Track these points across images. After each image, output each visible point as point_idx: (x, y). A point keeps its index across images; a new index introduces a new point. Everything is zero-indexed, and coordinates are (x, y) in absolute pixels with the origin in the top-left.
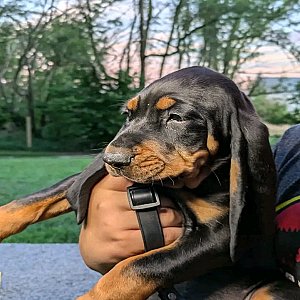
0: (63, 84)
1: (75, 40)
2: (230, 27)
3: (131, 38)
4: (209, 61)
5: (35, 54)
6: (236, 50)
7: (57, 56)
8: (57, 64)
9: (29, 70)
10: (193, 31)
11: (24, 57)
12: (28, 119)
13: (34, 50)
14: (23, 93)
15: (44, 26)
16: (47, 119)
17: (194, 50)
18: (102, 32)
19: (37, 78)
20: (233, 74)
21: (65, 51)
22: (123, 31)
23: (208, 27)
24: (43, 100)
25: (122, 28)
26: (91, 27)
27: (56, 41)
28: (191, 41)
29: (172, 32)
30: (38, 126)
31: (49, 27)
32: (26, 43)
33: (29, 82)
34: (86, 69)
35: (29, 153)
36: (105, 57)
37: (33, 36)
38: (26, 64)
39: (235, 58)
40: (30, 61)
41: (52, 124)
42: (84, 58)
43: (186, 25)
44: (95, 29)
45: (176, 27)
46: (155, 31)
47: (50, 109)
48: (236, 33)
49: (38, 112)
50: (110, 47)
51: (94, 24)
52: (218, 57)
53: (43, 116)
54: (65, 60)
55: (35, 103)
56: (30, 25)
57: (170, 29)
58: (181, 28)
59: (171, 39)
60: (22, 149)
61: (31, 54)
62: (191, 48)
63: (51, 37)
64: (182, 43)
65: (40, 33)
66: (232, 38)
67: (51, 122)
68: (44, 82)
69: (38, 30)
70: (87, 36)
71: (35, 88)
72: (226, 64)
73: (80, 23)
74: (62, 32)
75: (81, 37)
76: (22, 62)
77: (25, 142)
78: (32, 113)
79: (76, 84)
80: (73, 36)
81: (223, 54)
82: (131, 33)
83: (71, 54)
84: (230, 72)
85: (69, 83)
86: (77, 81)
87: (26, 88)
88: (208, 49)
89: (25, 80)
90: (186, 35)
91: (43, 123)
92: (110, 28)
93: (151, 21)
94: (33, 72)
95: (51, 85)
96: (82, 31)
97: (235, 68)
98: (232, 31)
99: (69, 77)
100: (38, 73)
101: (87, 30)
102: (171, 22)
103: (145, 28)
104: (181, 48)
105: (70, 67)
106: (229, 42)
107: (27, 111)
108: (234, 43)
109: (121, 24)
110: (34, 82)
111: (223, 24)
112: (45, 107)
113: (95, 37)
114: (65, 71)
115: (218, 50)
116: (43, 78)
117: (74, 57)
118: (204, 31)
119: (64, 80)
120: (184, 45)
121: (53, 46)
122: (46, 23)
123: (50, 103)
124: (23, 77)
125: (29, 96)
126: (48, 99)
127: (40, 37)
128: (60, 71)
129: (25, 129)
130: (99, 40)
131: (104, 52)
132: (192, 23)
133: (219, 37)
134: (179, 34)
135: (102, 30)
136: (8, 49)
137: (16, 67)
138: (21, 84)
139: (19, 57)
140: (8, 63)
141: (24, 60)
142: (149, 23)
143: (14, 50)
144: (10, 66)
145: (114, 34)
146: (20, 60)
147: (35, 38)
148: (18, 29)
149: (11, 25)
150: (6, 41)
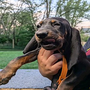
0: (24, 30)
1: (28, 17)
2: (73, 14)
5: (16, 21)
6: (75, 20)
7: (22, 21)
9: (14, 26)
11: (12, 22)
12: (13, 40)
13: (15, 20)
14: (12, 32)
16: (19, 40)
19: (16, 28)
21: (24, 20)
23: (67, 13)
24: (18, 34)
26: (32, 13)
27: (22, 17)
29: (56, 15)
30: (16, 42)
31: (20, 13)
32: (13, 18)
33: (14, 29)
34: (31, 25)
35: (13, 50)
36: (36, 22)
37: (15, 16)
38: (13, 24)
39: (75, 23)
42: (30, 22)
43: (60, 13)
44: (33, 14)
45: (57, 13)
46: (51, 14)
48: (75, 15)
49: (16, 38)
50: (38, 19)
51: (33, 12)
53: (18, 39)
54: (24, 23)
55: (15, 35)
56: (14, 13)
57: (56, 14)
60: (11, 49)
61: (14, 21)
63: (21, 16)
66: (74, 17)
67: (20, 41)
68: (18, 29)
69: (17, 14)
70: (31, 16)
71: (15, 31)
72: (72, 24)
73: (29, 12)
74: (24, 15)
75: (29, 16)
77: (12, 47)
78: (14, 38)
79: (28, 30)
81: (71, 21)
83: (26, 21)
84: (73, 26)
86: (28, 29)
87: (13, 31)
89: (13, 29)
90: (60, 16)
91: (18, 41)
93: (50, 12)
94: (15, 26)
95: (20, 30)
96: (30, 14)
97: (75, 25)
98: (74, 15)
99: (26, 28)
100: (16, 27)
102: (56, 12)
103: (48, 13)
106: (73, 18)
108: (74, 18)
109: (41, 12)
110: (15, 29)
111: (71, 13)
112: (19, 36)
113: (33, 16)
114: (25, 26)
116: (18, 28)
118: (66, 14)
121: (21, 18)
122: (19, 12)
123: (20, 35)
124: (12, 28)
125: (14, 33)
126: (19, 34)
128: (23, 26)
129: (12, 43)
130: (35, 17)
132: (62, 12)
133: (70, 16)
134: (58, 15)
135: (36, 14)
136: (8, 19)
137: (10, 25)
138: (11, 30)
139: (11, 22)
140: (8, 24)
141: (12, 23)
142: (49, 12)
143: (10, 20)
144: (8, 25)
145: (39, 15)
146: (11, 23)
147: (16, 16)
148: (11, 14)
149: (9, 12)
150: (7, 17)
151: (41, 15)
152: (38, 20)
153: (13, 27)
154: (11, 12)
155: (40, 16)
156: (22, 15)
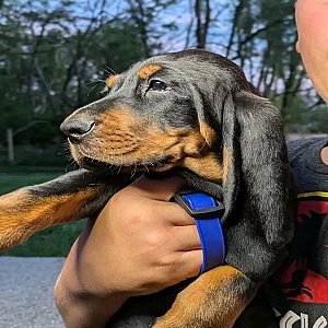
1: (128, 46)
3: (187, 43)
4: (274, 67)
5: (84, 63)
9: (79, 80)
10: (256, 33)
11: (73, 66)
13: (83, 59)
15: (94, 33)
17: (257, 55)
18: (157, 38)
20: (300, 80)
21: (116, 58)
22: (179, 35)
23: (272, 29)
26: (144, 32)
27: (106, 48)
28: (253, 44)
29: (233, 35)
31: (99, 33)
32: (75, 52)
33: (79, 92)
37: (83, 43)
38: (76, 74)
40: (79, 70)
43: (247, 27)
44: (148, 34)
45: (236, 29)
46: (214, 34)
51: (147, 28)
52: (284, 61)
56: (79, 32)
57: (230, 32)
58: (242, 31)
59: (231, 43)
61: (80, 62)
62: (254, 52)
63: (102, 45)
64: (243, 47)
65: (90, 40)
69: (88, 36)
70: (140, 41)
72: (293, 69)
73: (132, 27)
74: (113, 38)
75: (134, 43)
76: (71, 72)
81: (289, 57)
82: (188, 38)
84: (297, 77)
87: (76, 99)
88: (272, 53)
89: (75, 91)
90: (248, 39)
92: (164, 33)
93: (210, 24)
94: (83, 82)
96: (134, 36)
97: (303, 73)
101: (139, 36)
102: (231, 25)
103: (202, 31)
104: (243, 53)
109: (177, 28)
110: (84, 92)
111: (289, 26)
113: (149, 43)
115: (284, 53)
118: (268, 33)
120: (246, 49)
121: (103, 52)
122: (96, 30)
124: (73, 87)
127: (90, 44)
130: (154, 46)
132: (255, 25)
133: (285, 40)
134: (240, 37)
135: (156, 35)
136: (57, 57)
137: (65, 77)
138: (70, 96)
139: (67, 66)
140: (56, 73)
141: (73, 70)
142: (206, 26)
143: (62, 58)
144: (59, 76)
145: (170, 39)
146: (69, 70)
147: (85, 46)
148: (67, 36)
149: (59, 32)
150: (54, 49)
153: (76, 84)
154: (66, 29)
155: (174, 42)
156: (106, 41)
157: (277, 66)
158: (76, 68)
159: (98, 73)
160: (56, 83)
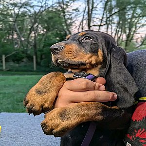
0: (51, 40)
1: (57, 19)
2: (132, 12)
3: (83, 18)
4: (122, 28)
5: (37, 26)
6: (135, 23)
7: (48, 26)
8: (48, 30)
9: (35, 33)
10: (114, 14)
11: (32, 27)
12: (34, 57)
13: (37, 24)
14: (32, 44)
15: (42, 12)
16: (43, 57)
17: (114, 23)
18: (70, 15)
19: (39, 37)
20: (133, 34)
21: (52, 24)
23: (121, 12)
24: (41, 48)
25: (79, 13)
26: (64, 12)
27: (48, 19)
28: (113, 19)
29: (104, 14)
30: (39, 60)
31: (44, 13)
32: (33, 21)
33: (35, 39)
34: (62, 33)
35: (34, 73)
36: (71, 27)
37: (37, 17)
39: (134, 27)
40: (35, 29)
41: (46, 59)
42: (61, 27)
43: (110, 11)
44: (66, 13)
45: (105, 12)
46: (95, 14)
47: (45, 52)
48: (135, 14)
49: (39, 53)
50: (74, 22)
51: (66, 11)
52: (126, 26)
53: (41, 56)
54: (52, 29)
55: (37, 50)
56: (35, 12)
57: (103, 13)
58: (108, 12)
59: (103, 18)
60: (31, 71)
61: (35, 26)
62: (113, 22)
63: (45, 18)
64: (108, 19)
65: (40, 16)
66: (133, 17)
67: (45, 58)
68: (42, 39)
69: (39, 14)
70: (62, 17)
71: (37, 42)
72: (130, 30)
73: (59, 11)
74: (50, 15)
75: (60, 17)
76: (32, 29)
77: (33, 68)
78: (36, 54)
79: (57, 40)
80: (56, 17)
81: (128, 24)
82: (84, 15)
83: (55, 26)
84: (132, 33)
85: (54, 39)
86: (58, 38)
87: (33, 42)
88: (121, 22)
89: (33, 38)
90: (110, 16)
91: (42, 59)
92: (73, 13)
93: (94, 9)
94: (36, 34)
95: (45, 40)
96: (60, 14)
97: (135, 32)
98: (133, 14)
99: (54, 36)
100: (39, 35)
101: (62, 14)
103: (90, 12)
104: (108, 22)
105: (55, 32)
106: (131, 19)
107: (34, 53)
108: (133, 20)
109: (79, 11)
110: (37, 39)
111: (129, 10)
112: (43, 51)
113: (66, 17)
114: (52, 34)
115: (126, 23)
116: (41, 37)
117: (56, 27)
119: (51, 38)
120: (109, 21)
121: (46, 21)
122: (43, 11)
123: (44, 49)
125: (35, 46)
126: (44, 47)
127: (40, 17)
128: (50, 33)
129: (33, 61)
130: (68, 19)
131: (71, 24)
133: (127, 17)
134: (107, 15)
135: (69, 14)
136: (25, 23)
137: (29, 32)
138: (31, 40)
139: (30, 27)
140: (24, 30)
142: (92, 10)
143: (28, 24)
144: (26, 32)
145: (76, 16)
146: (30, 29)
148: (30, 14)
149: (27, 12)
150: (24, 20)
151: (79, 16)
152: (73, 24)
153: (33, 35)
154: (29, 10)
156: (47, 16)
157: (123, 28)
158: (34, 28)
159: (43, 30)
160: (24, 35)
